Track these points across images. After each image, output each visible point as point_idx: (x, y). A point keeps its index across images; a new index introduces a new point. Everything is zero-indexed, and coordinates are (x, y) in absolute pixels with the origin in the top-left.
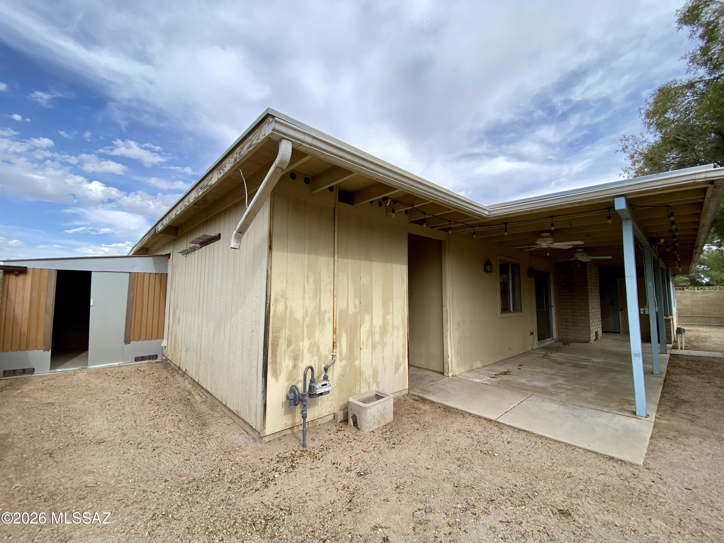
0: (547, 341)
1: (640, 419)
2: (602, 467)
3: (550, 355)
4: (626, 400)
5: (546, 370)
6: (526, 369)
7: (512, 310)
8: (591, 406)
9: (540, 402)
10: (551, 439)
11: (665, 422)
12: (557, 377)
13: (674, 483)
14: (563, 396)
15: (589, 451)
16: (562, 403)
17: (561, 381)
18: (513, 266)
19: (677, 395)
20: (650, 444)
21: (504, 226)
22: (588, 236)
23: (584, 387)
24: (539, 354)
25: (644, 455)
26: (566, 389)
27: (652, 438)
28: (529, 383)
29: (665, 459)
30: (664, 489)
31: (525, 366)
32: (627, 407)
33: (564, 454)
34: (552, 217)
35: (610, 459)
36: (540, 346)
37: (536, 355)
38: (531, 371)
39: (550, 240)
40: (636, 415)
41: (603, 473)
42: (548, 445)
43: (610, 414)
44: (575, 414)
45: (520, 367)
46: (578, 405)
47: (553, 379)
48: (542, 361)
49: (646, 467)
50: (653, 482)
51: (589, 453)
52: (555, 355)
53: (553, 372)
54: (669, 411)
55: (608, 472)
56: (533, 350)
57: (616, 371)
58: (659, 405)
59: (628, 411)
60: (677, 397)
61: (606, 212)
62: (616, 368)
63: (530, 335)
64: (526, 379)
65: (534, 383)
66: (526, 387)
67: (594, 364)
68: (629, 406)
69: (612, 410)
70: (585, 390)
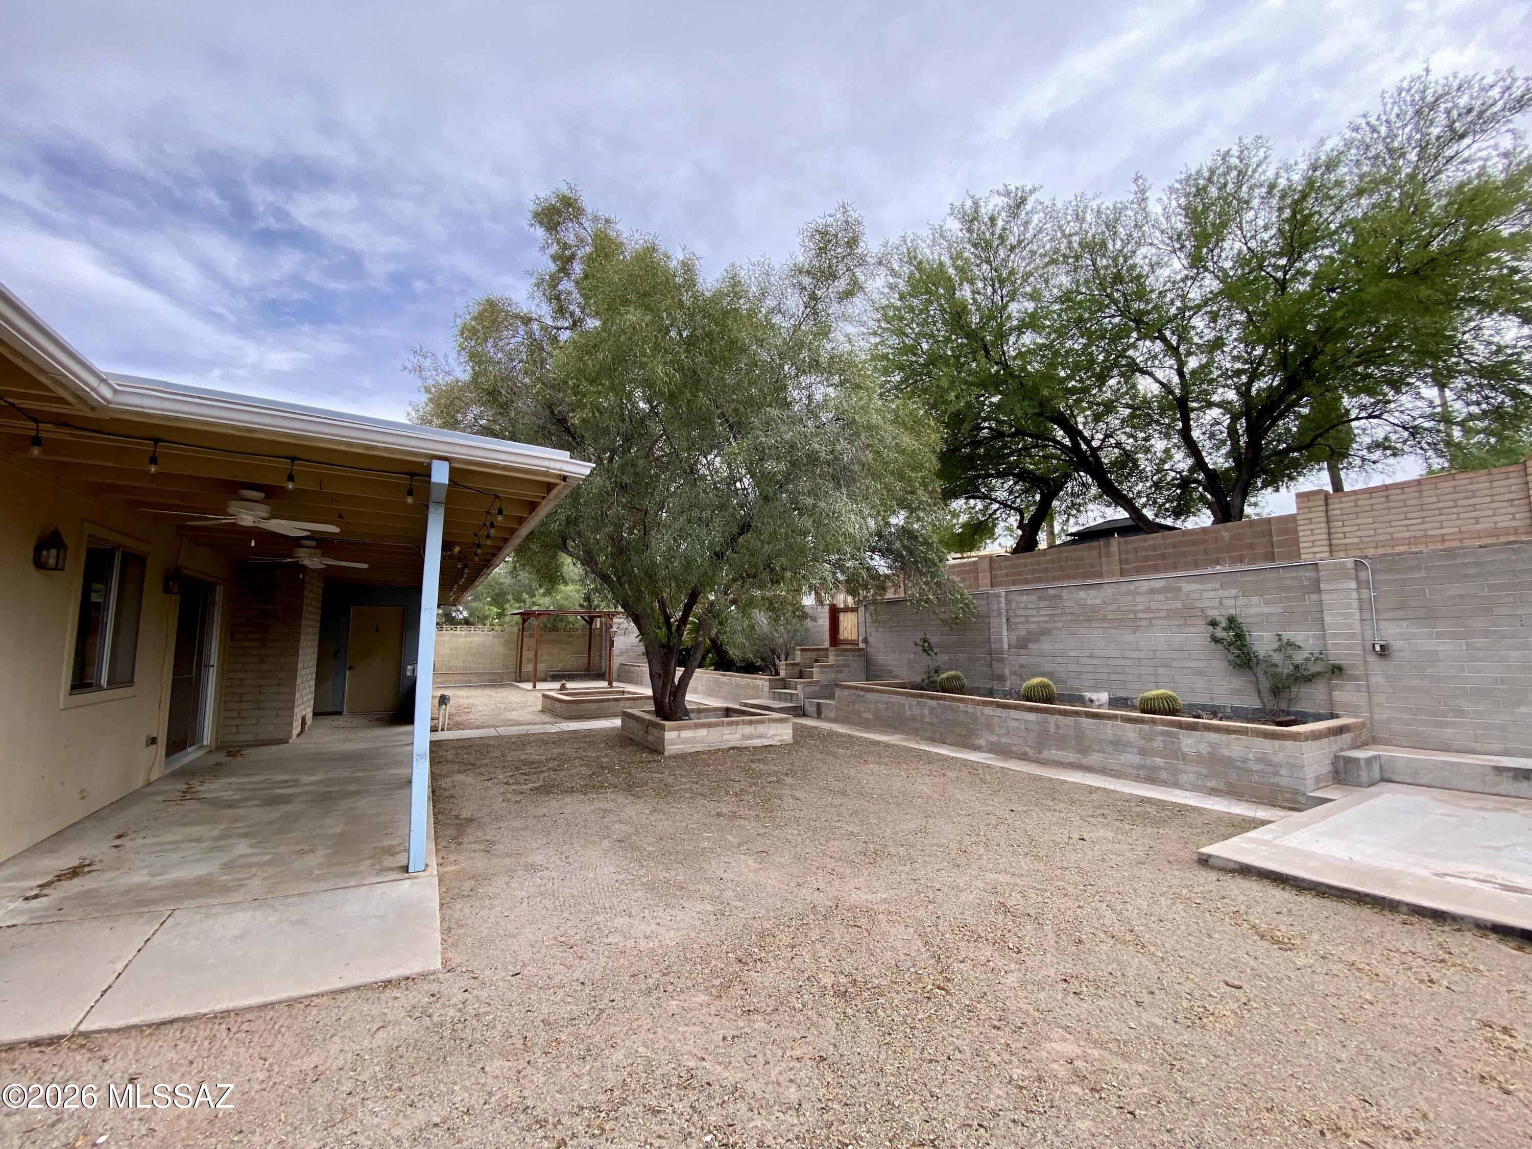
0: (187, 754)
1: (415, 878)
2: (375, 1012)
3: (199, 788)
4: (383, 848)
5: (196, 830)
6: (140, 842)
7: (104, 682)
8: (323, 885)
9: (201, 921)
10: (249, 1009)
11: (453, 868)
12: (230, 841)
13: (495, 974)
14: (256, 884)
15: (341, 991)
16: (258, 902)
17: (242, 847)
18: (128, 557)
19: (456, 812)
20: (443, 920)
21: (149, 445)
22: (341, 517)
23: (299, 847)
24: (167, 791)
25: (439, 947)
26: (258, 864)
27: (442, 905)
28: (156, 881)
29: (470, 936)
30: (484, 994)
31: (134, 836)
32: (388, 862)
33: (289, 1028)
34: (293, 459)
35: (386, 986)
36: (167, 772)
37: (160, 798)
38: (154, 844)
39: (263, 510)
40: (407, 872)
41: (380, 1024)
42: (245, 1027)
43: (364, 889)
44: (294, 918)
45: (118, 842)
46: (296, 892)
47: (221, 849)
48: (181, 808)
49: (448, 968)
50: (466, 991)
51: (343, 996)
52: (212, 787)
53: (216, 833)
54: (453, 846)
55: (390, 1018)
56: (150, 784)
57: (352, 794)
58: (436, 838)
59: (392, 869)
60: (456, 817)
61: (405, 480)
62: (352, 788)
63: (147, 746)
64: (146, 871)
65: (171, 876)
66: (153, 895)
67: (307, 788)
68: (391, 859)
69: (364, 878)
70: (302, 852)
